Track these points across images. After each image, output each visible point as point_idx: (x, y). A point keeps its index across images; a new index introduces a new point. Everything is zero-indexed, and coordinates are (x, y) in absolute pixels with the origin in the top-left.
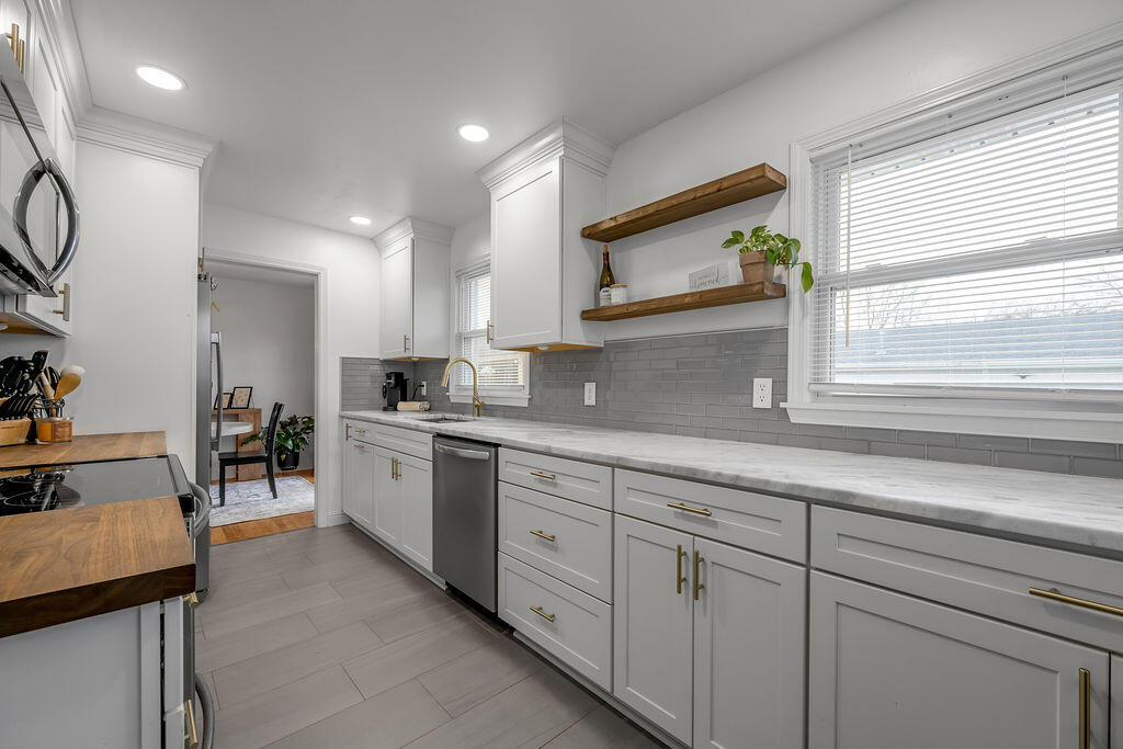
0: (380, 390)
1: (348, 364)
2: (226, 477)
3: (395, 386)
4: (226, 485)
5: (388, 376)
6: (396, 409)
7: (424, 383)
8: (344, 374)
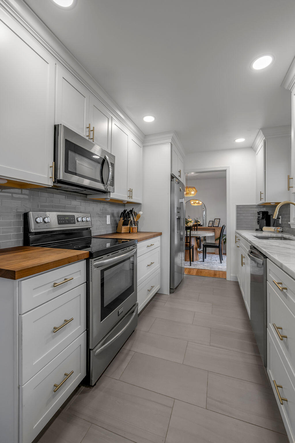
0: (256, 220)
1: (239, 208)
2: (207, 252)
3: (263, 218)
4: (207, 255)
5: (259, 213)
6: (262, 230)
7: (280, 217)
8: (238, 213)
